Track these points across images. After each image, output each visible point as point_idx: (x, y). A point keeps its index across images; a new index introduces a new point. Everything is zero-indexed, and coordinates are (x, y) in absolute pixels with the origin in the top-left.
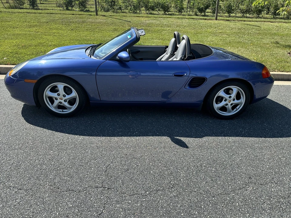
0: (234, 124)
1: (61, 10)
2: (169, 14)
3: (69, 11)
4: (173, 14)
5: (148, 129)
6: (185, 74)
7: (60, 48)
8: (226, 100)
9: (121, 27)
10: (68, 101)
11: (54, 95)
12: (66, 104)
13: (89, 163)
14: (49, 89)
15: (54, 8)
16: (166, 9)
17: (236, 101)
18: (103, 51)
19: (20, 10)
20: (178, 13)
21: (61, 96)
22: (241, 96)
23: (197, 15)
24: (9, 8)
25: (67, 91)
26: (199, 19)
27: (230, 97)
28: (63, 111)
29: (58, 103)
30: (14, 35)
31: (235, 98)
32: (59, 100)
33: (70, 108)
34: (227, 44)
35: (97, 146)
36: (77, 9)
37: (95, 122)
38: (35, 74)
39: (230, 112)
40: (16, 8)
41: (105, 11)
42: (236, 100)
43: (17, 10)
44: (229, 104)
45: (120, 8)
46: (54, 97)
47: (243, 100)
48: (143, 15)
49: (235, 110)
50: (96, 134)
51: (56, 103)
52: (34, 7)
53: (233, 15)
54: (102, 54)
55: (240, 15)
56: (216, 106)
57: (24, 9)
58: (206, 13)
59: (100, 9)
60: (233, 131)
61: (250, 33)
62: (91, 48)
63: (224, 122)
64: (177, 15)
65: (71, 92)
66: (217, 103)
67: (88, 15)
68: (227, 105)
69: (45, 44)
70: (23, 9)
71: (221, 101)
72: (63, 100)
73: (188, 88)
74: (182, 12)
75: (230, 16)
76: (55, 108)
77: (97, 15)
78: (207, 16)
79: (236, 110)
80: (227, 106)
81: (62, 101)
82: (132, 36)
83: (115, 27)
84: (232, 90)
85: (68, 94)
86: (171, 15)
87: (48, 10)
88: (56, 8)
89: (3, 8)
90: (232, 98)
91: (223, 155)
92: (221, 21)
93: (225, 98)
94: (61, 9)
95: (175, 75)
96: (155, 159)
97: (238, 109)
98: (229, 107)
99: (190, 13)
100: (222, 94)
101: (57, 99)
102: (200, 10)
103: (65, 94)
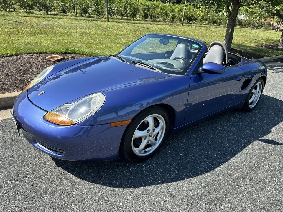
2: (52, 14)
4: (58, 14)
6: (242, 78)
20: (62, 14)
28: (146, 152)
51: (144, 143)
53: (115, 17)
66: (250, 99)
73: (241, 90)
74: (66, 13)
76: (141, 151)
79: (256, 102)
80: (254, 100)
84: (257, 86)
90: (257, 92)
95: (237, 80)
99: (76, 14)
100: (254, 91)
101: (145, 138)
102: (85, 11)
103: (155, 128)
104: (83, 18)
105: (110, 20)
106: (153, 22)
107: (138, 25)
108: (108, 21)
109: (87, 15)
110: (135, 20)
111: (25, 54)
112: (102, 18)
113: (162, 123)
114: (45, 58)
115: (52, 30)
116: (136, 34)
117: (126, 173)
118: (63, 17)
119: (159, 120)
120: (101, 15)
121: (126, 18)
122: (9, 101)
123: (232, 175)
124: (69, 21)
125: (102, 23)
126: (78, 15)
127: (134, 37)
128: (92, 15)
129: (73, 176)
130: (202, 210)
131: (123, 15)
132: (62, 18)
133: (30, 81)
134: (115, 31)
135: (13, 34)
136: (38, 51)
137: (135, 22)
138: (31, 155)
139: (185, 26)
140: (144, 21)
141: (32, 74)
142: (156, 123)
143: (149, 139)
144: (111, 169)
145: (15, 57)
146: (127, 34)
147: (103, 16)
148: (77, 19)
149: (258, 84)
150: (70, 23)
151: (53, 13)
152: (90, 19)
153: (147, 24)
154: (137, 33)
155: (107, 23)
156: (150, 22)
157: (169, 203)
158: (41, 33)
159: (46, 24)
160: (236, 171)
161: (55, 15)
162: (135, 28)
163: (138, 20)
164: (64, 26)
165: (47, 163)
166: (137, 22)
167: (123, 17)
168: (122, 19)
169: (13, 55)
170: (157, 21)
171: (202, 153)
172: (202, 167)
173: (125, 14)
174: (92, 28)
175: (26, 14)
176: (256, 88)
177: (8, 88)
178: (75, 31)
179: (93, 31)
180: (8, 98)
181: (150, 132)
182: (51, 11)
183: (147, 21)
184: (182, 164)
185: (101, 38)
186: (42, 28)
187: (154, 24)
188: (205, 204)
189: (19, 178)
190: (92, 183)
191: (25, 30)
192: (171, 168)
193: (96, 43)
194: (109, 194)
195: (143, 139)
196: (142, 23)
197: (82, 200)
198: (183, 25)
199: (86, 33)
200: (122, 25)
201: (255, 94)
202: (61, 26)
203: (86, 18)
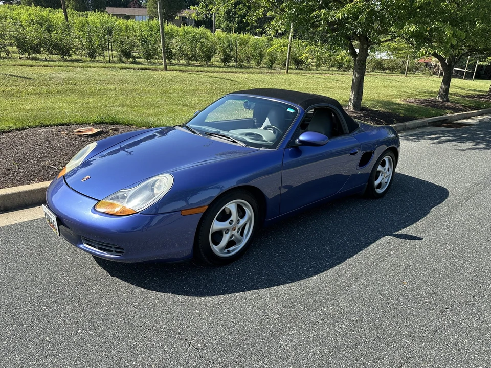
2: (72, 61)
4: (82, 60)
6: (358, 151)
16: (64, 51)
17: (388, 173)
20: (88, 59)
22: (389, 167)
23: (123, 62)
27: (385, 170)
28: (230, 252)
29: (229, 239)
32: (231, 233)
33: (240, 242)
39: (383, 188)
44: (384, 178)
46: (224, 229)
47: (391, 171)
51: (226, 239)
53: (176, 62)
56: (376, 184)
65: (244, 213)
66: (376, 180)
71: (379, 177)
72: (237, 229)
73: (359, 168)
74: (95, 58)
76: (222, 249)
78: (141, 64)
80: (382, 182)
81: (235, 232)
84: (385, 161)
85: (241, 218)
95: (351, 154)
99: (111, 58)
100: (380, 168)
101: (227, 231)
102: (127, 54)
103: (239, 218)
104: (124, 65)
105: (168, 67)
106: (239, 68)
107: (216, 74)
108: (166, 69)
109: (131, 60)
110: (211, 66)
111: (36, 126)
112: (155, 64)
113: (250, 213)
114: (73, 132)
115: (76, 87)
116: (212, 89)
117: (204, 279)
118: (91, 65)
119: (245, 208)
120: (152, 59)
121: (195, 62)
122: (25, 196)
123: (343, 275)
124: (102, 71)
125: (156, 72)
126: (115, 59)
127: (209, 94)
128: (138, 60)
129: (133, 286)
130: (299, 312)
131: (190, 59)
132: (90, 67)
133: (53, 166)
134: (177, 86)
135: (13, 95)
136: (57, 121)
137: (210, 69)
138: (72, 264)
139: (291, 73)
140: (225, 66)
141: (56, 156)
142: (241, 213)
143: (233, 233)
144: (183, 275)
145: (23, 133)
146: (198, 89)
147: (156, 61)
148: (115, 68)
149: (386, 159)
150: (104, 74)
151: (74, 57)
152: (136, 66)
153: (230, 72)
154: (214, 88)
155: (163, 73)
156: (234, 70)
157: (259, 308)
158: (58, 92)
159: (64, 77)
160: (348, 271)
161: (77, 61)
162: (210, 79)
163: (215, 67)
164: (95, 79)
165: (95, 272)
166: (213, 69)
167: (190, 62)
168: (188, 65)
169: (17, 130)
170: (246, 68)
171: (305, 252)
172: (303, 268)
173: (192, 57)
174: (141, 81)
175: (29, 62)
176: (383, 164)
177: (21, 179)
178: (112, 87)
179: (141, 87)
180: (24, 192)
181: (234, 223)
182: (70, 55)
183: (229, 67)
184: (278, 266)
185: (157, 98)
186: (59, 84)
187: (240, 72)
188: (305, 307)
189: (60, 291)
190: (159, 292)
191: (31, 89)
192: (263, 270)
193: (149, 106)
194: (182, 302)
195: (224, 233)
196: (222, 72)
197: (147, 310)
198: (287, 72)
199: (131, 90)
200: (188, 75)
201: (382, 173)
202: (88, 81)
203: (128, 66)
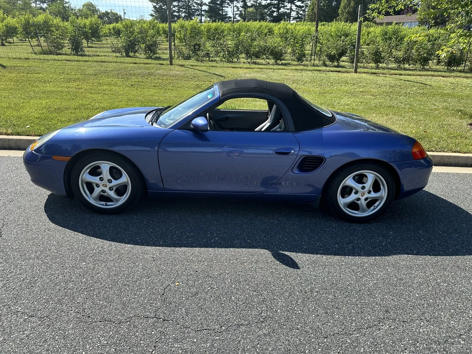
0: (370, 230)
1: (117, 57)
2: (282, 64)
3: (129, 58)
4: (289, 64)
5: (235, 234)
6: (293, 152)
7: (109, 112)
8: (356, 192)
9: (207, 83)
10: (114, 188)
11: (95, 180)
12: (112, 194)
13: (139, 282)
14: (88, 170)
15: (107, 54)
16: (277, 56)
17: (373, 195)
18: (172, 117)
19: (56, 57)
20: (296, 63)
21: (105, 181)
22: (382, 187)
23: (326, 66)
24: (41, 54)
25: (115, 173)
26: (328, 71)
27: (363, 188)
28: (106, 205)
29: (100, 192)
30: (44, 92)
31: (371, 189)
32: (102, 188)
33: (118, 200)
34: (372, 109)
35: (154, 258)
36: (141, 55)
37: (153, 221)
38: (69, 149)
39: (364, 211)
40: (51, 53)
41: (185, 59)
42: (372, 192)
43: (52, 56)
44: (363, 198)
45: (208, 55)
46: (94, 183)
47: (384, 193)
48: (241, 65)
49: (372, 208)
50: (153, 239)
51: (97, 191)
52: (77, 52)
53: (384, 65)
54: (170, 120)
55: (394, 65)
56: (342, 201)
57: (63, 54)
58: (341, 63)
59: (176, 56)
60: (367, 241)
61: (409, 93)
62: (155, 112)
63: (355, 226)
64: (296, 65)
65: (121, 175)
66: (343, 197)
67: (158, 64)
68: (359, 199)
69: (89, 106)
70: (61, 54)
71: (350, 194)
72: (108, 187)
73: (296, 172)
74: (303, 61)
75: (377, 68)
76: (95, 199)
77: (171, 64)
78: (343, 67)
79: (375, 209)
80: (359, 202)
81: (107, 189)
82: (214, 95)
83: (197, 83)
84: (366, 177)
85: (116, 179)
86: (285, 65)
87: (99, 56)
88: (110, 54)
89: (31, 53)
90: (366, 190)
91: (348, 276)
92: (364, 75)
93: (355, 189)
94: (118, 54)
95: (276, 153)
96: (241, 279)
97: (377, 207)
98: (363, 203)
100: (350, 183)
101: (98, 185)
103: (112, 179)
108: (356, 72)
113: (126, 178)
119: (122, 172)
143: (104, 189)
149: (367, 174)
182: (282, 60)
195: (94, 186)
200: (373, 78)
203: (332, 69)
